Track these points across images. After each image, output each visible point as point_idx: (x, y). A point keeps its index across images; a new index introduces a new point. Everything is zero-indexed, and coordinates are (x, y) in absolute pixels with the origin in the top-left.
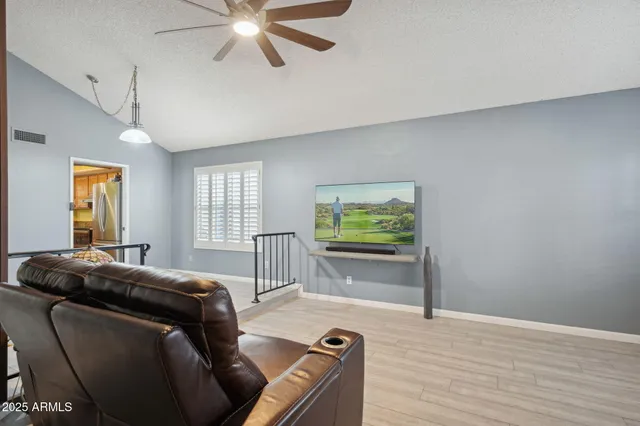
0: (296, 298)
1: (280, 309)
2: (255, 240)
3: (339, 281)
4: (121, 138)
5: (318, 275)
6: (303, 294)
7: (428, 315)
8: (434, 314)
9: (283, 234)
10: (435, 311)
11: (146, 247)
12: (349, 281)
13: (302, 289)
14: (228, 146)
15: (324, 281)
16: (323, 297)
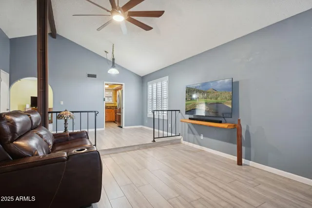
0: (180, 143)
1: (166, 147)
2: (154, 113)
3: (198, 136)
4: (109, 72)
5: (189, 132)
6: (183, 142)
7: (240, 163)
8: (243, 162)
9: (176, 111)
10: (244, 161)
11: (97, 112)
12: (202, 137)
13: (182, 139)
14: (156, 71)
15: (191, 136)
16: (191, 144)
